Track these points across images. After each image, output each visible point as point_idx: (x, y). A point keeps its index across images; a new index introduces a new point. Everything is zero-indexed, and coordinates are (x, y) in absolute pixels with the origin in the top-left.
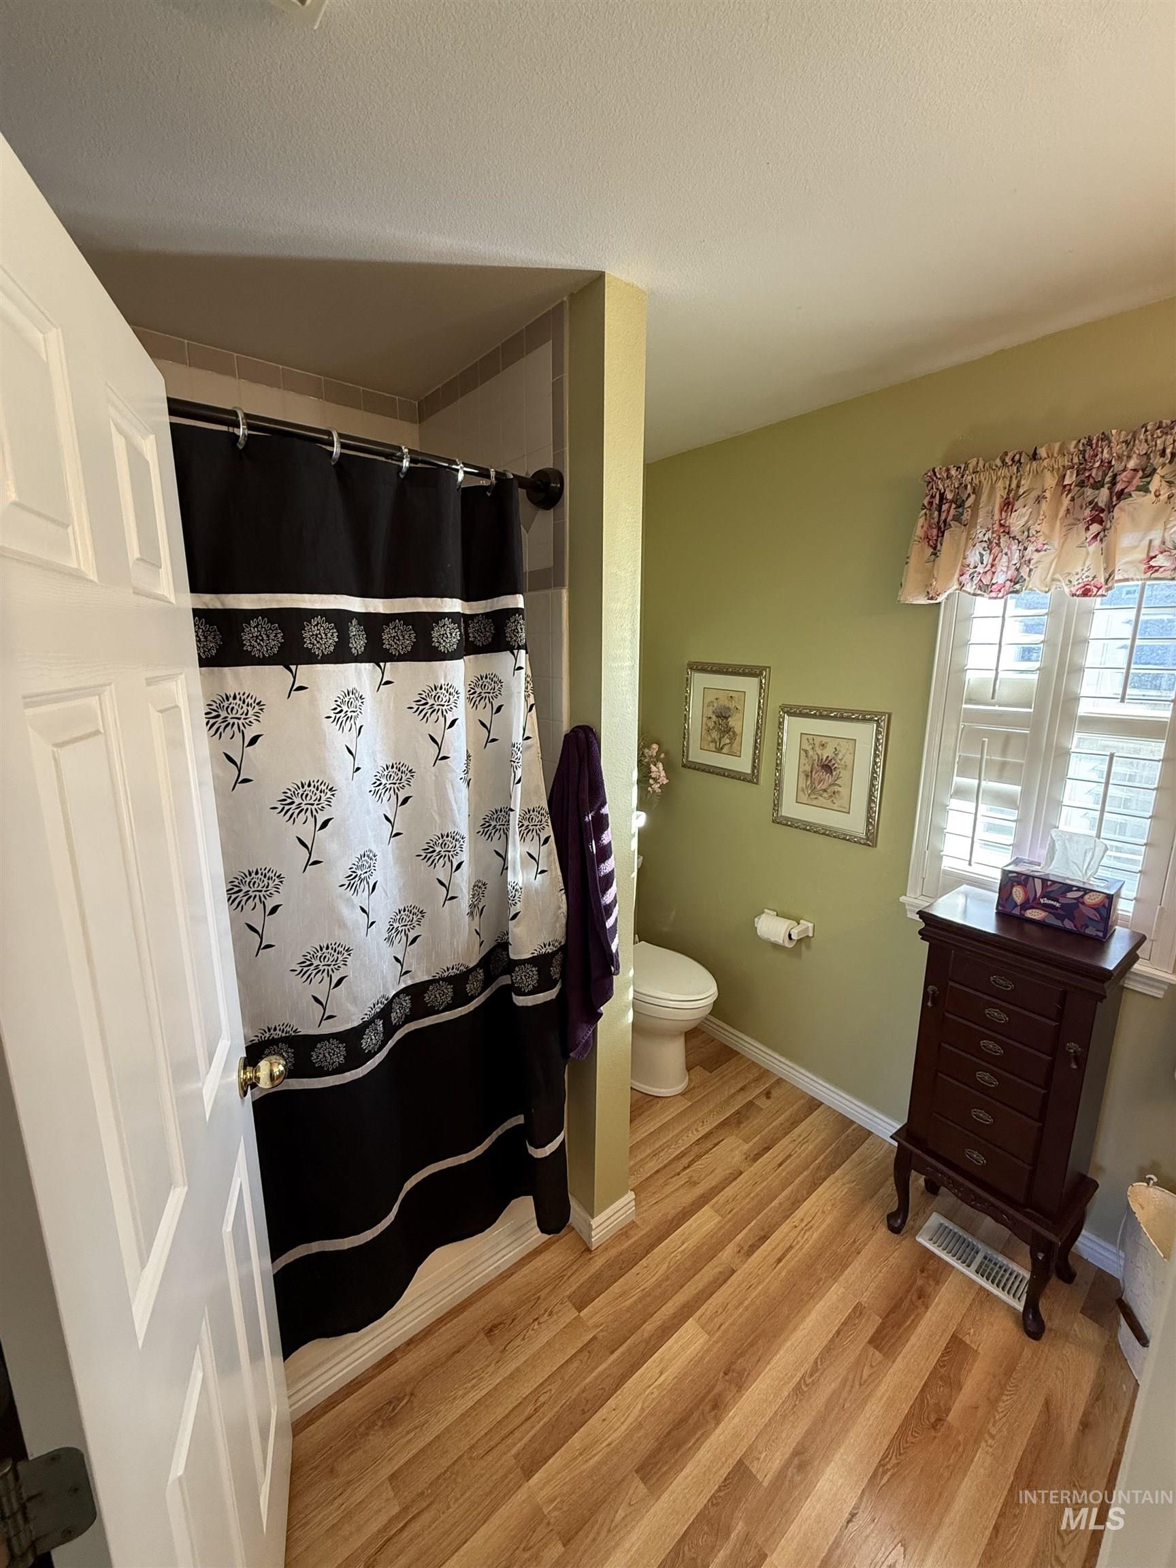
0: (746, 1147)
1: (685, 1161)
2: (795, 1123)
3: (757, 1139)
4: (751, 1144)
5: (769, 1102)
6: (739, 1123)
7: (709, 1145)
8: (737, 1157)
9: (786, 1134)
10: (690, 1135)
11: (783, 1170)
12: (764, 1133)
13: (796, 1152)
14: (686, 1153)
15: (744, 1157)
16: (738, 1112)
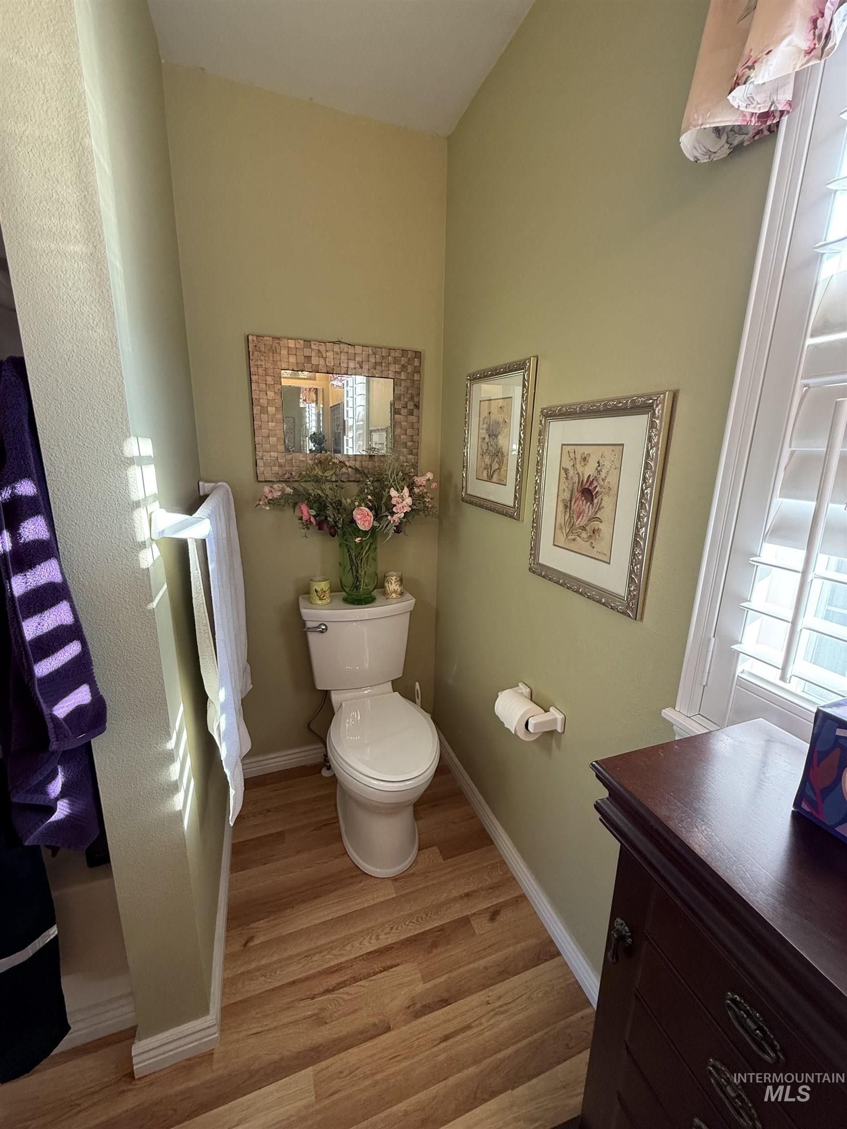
0: (420, 987)
1: (334, 980)
2: (505, 972)
3: (442, 979)
4: (428, 985)
5: (489, 926)
6: (435, 945)
7: (377, 966)
8: (397, 1002)
9: (484, 987)
10: (365, 942)
11: (445, 1050)
12: (454, 974)
13: (481, 1024)
14: (344, 968)
15: (407, 1004)
16: (441, 929)
